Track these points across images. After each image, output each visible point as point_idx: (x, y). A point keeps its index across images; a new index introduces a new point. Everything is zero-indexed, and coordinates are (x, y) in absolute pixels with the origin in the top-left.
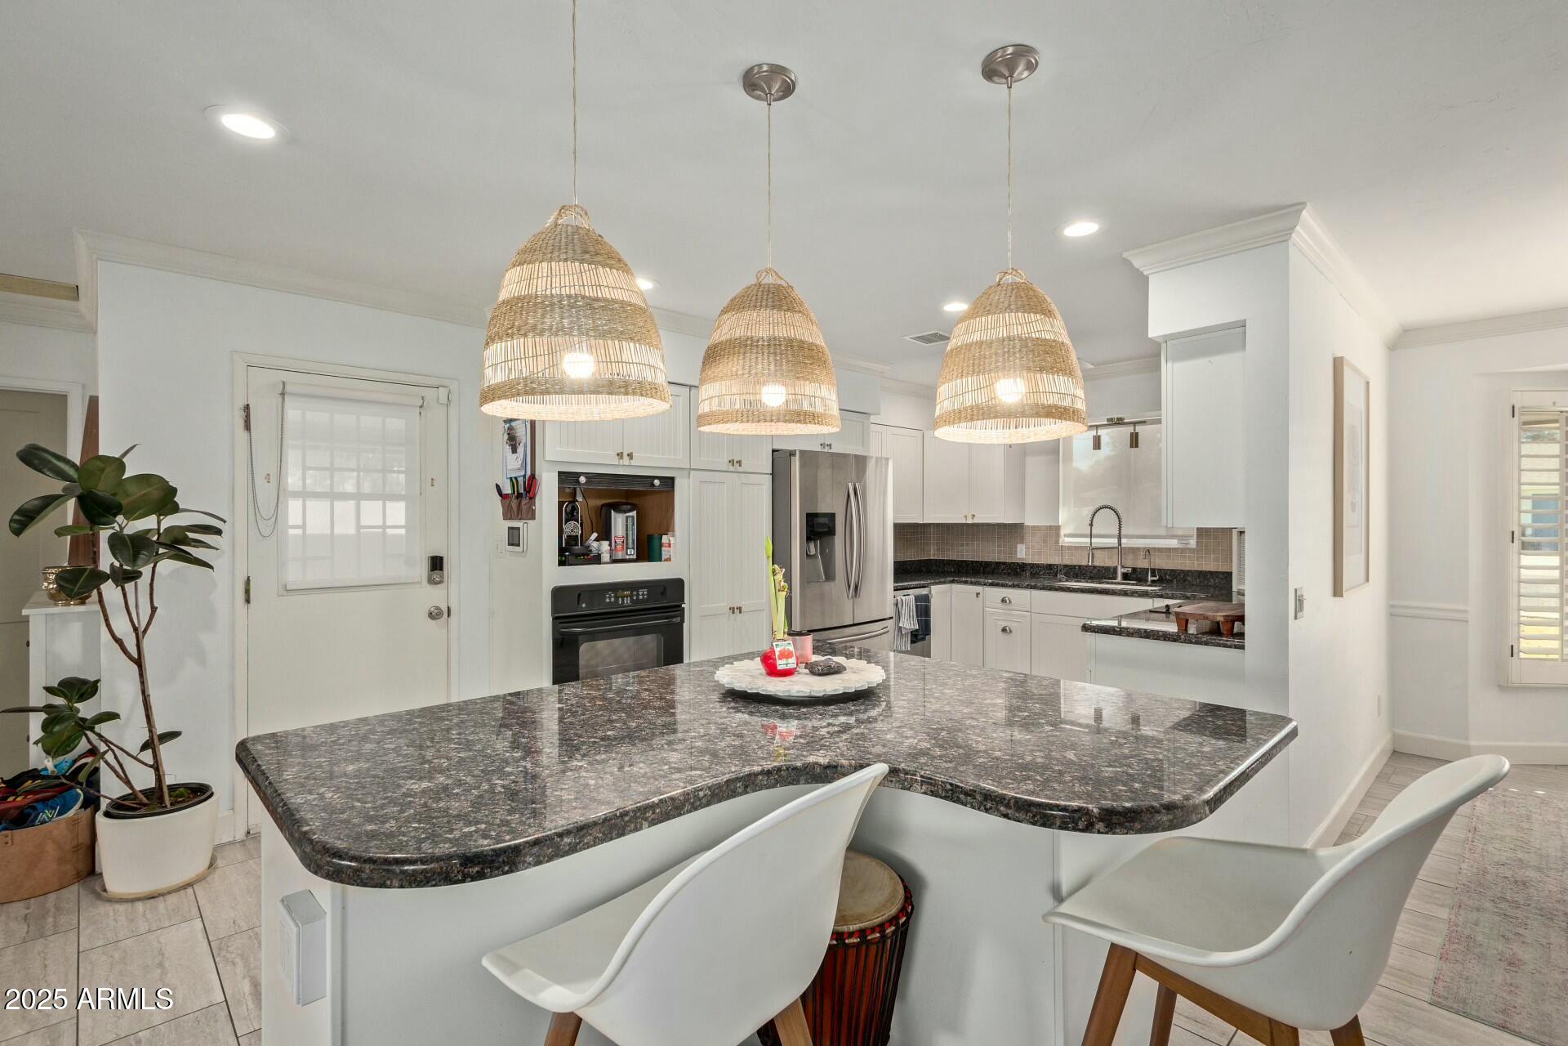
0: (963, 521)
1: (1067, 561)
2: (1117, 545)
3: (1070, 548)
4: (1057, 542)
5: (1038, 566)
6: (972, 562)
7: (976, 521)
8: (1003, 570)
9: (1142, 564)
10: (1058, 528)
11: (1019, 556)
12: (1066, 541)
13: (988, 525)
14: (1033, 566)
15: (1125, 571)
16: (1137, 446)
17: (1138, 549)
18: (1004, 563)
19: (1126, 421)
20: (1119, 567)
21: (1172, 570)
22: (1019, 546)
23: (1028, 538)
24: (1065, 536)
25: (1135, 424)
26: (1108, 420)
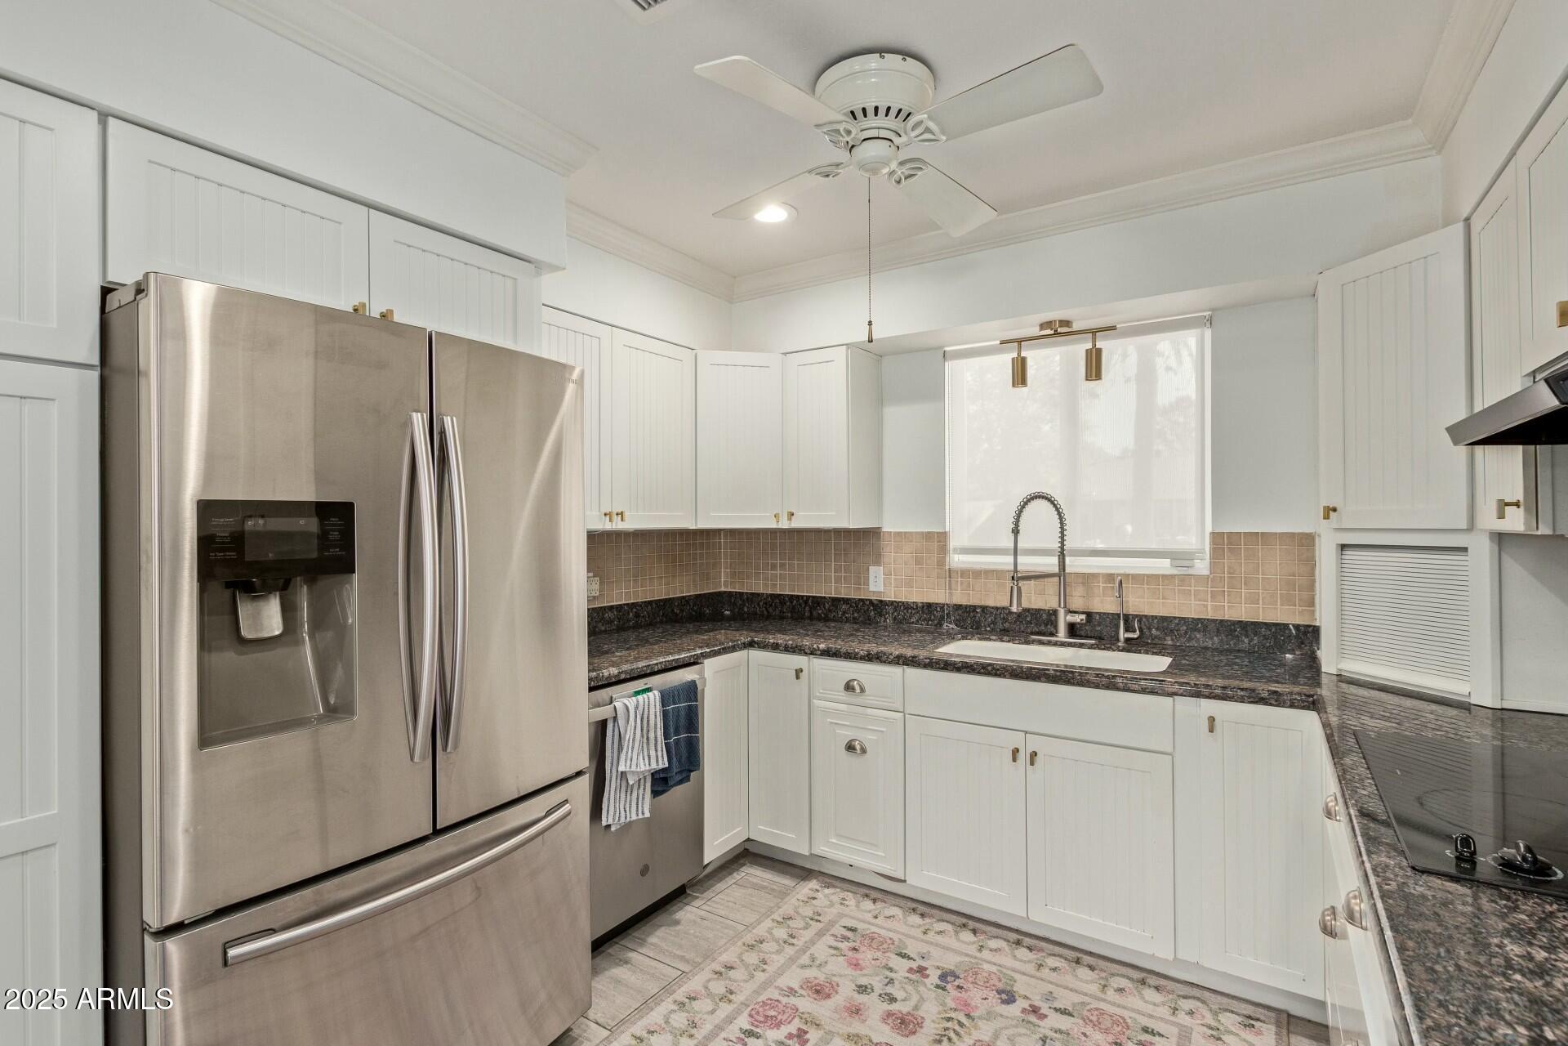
0: (773, 525)
1: (960, 598)
2: (1056, 570)
3: (964, 573)
4: (941, 563)
5: (907, 606)
6: (791, 597)
7: (796, 524)
8: (844, 613)
9: (1105, 604)
10: (943, 537)
11: (872, 588)
12: (957, 560)
13: (818, 532)
14: (896, 605)
15: (1071, 618)
16: (1098, 376)
17: (1094, 576)
18: (846, 601)
19: (1076, 327)
20: (1062, 612)
21: (1164, 619)
22: (872, 569)
23: (889, 553)
24: (955, 551)
25: (1094, 332)
26: (1042, 326)
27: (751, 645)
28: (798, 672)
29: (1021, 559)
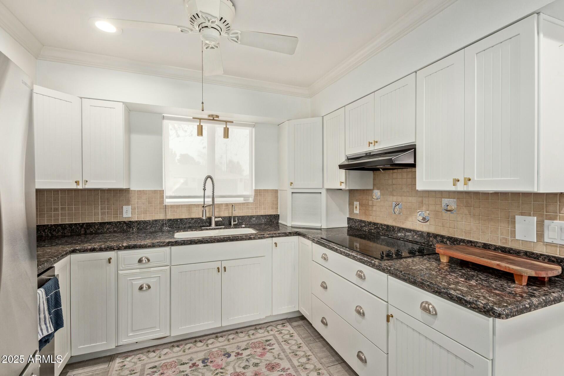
0: (74, 186)
1: (170, 216)
2: (211, 203)
3: (172, 206)
4: (162, 202)
5: (145, 222)
6: (70, 225)
7: (88, 186)
8: (108, 229)
9: (226, 214)
10: (162, 192)
11: (125, 215)
12: (168, 201)
13: (102, 191)
14: (139, 223)
15: (216, 220)
16: (228, 137)
17: (222, 204)
18: (109, 223)
19: (220, 118)
20: (213, 218)
22: (125, 208)
23: (134, 200)
24: (167, 197)
25: (226, 122)
26: (209, 116)
27: (74, 251)
28: (109, 260)
29: (206, 200)
